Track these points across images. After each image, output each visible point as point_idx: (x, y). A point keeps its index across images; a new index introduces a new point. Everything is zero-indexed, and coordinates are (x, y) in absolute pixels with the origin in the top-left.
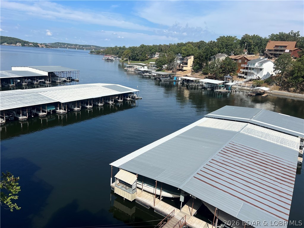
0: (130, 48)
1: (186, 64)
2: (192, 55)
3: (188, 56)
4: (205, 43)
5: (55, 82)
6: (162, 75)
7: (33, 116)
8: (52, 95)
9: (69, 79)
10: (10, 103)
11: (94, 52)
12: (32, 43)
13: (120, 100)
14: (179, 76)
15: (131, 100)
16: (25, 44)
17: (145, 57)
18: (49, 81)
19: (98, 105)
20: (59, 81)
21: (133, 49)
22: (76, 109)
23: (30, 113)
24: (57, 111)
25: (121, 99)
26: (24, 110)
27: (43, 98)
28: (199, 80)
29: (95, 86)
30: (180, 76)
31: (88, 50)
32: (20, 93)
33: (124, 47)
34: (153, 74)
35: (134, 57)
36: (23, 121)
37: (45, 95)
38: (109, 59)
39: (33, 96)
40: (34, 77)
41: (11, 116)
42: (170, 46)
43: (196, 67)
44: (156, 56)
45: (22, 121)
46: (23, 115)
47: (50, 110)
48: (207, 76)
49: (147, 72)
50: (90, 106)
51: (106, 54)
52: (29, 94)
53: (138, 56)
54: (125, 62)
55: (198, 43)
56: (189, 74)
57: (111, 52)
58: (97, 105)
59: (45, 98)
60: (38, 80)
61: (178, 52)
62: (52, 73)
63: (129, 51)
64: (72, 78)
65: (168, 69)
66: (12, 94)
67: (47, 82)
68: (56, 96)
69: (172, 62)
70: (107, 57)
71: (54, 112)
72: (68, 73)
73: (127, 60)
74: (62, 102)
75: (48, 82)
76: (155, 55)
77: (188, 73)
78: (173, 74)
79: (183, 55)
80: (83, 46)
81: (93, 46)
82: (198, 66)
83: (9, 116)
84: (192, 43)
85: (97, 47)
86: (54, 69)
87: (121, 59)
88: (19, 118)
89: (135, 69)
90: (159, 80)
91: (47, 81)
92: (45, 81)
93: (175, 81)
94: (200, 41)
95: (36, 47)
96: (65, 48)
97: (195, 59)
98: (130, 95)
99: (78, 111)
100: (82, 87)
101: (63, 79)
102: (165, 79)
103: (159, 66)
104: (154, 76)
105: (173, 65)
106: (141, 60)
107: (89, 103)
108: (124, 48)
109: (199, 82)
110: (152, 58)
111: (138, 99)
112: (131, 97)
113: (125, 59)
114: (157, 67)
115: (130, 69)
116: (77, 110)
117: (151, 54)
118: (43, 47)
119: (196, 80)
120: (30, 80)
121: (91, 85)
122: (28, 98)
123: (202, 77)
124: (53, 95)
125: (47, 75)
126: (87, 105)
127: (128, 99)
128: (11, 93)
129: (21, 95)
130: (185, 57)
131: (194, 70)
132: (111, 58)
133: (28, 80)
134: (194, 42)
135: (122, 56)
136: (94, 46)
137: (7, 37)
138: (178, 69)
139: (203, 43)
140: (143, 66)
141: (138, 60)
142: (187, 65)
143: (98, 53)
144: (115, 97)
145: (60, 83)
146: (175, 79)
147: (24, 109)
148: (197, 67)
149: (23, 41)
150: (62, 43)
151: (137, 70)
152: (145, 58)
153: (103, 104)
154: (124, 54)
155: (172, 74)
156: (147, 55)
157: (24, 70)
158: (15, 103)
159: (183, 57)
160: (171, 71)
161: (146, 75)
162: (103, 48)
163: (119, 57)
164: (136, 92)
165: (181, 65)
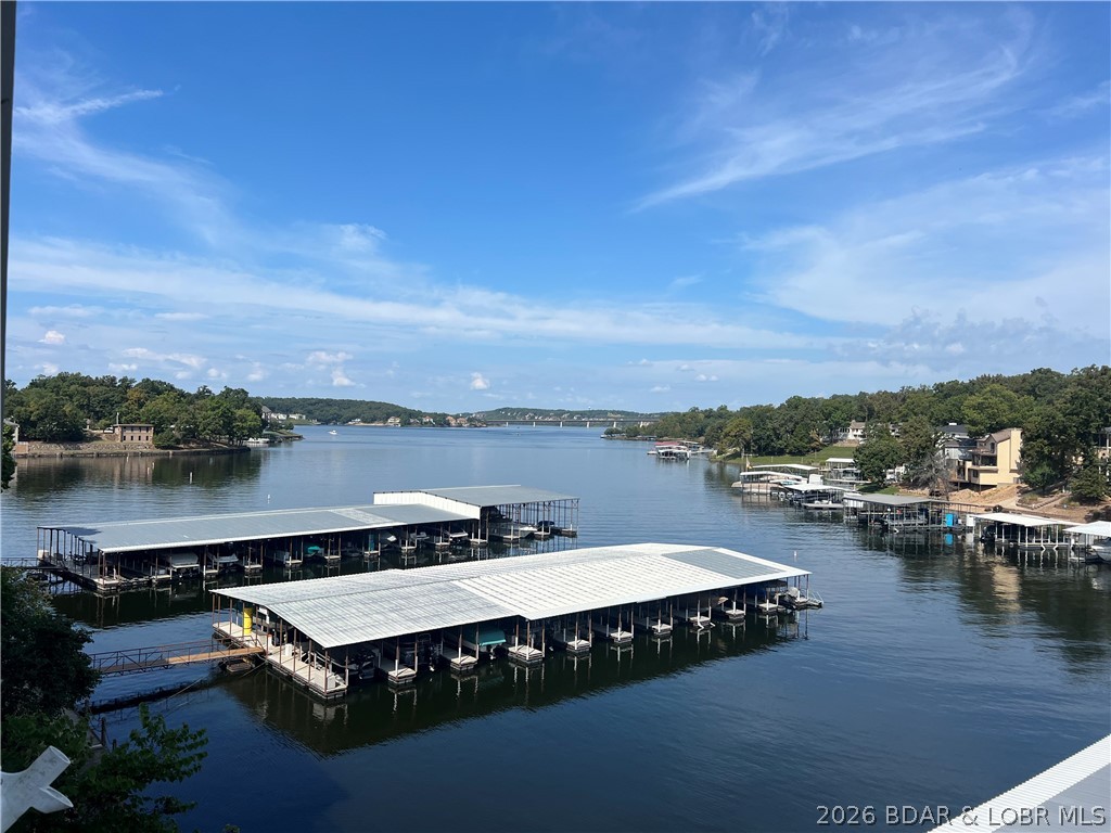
0: (747, 413)
1: (992, 460)
2: (1017, 425)
3: (993, 430)
4: (1058, 375)
5: (500, 539)
6: (891, 507)
7: (432, 669)
8: (496, 589)
9: (546, 530)
10: (368, 619)
11: (618, 432)
12: (430, 415)
13: (734, 611)
14: (964, 509)
15: (778, 613)
16: (412, 421)
17: (806, 440)
18: (483, 537)
19: (652, 631)
20: (511, 537)
21: (759, 415)
22: (576, 643)
23: (426, 657)
24: (510, 649)
25: (739, 607)
26: (408, 646)
27: (468, 599)
28: (1064, 526)
29: (640, 555)
30: (971, 511)
31: (598, 425)
32: (397, 582)
33: (723, 408)
34: (851, 504)
35: (763, 443)
36: (402, 685)
37: (475, 591)
38: (671, 454)
39: (436, 594)
40: (438, 524)
41: (366, 667)
42: (904, 397)
43: (1039, 471)
44: (851, 436)
45: (398, 686)
46: (404, 663)
47: (489, 647)
48: (1098, 508)
49: (823, 495)
50: (626, 634)
51: (660, 438)
52: (423, 588)
53: (778, 439)
54: (732, 461)
55: (1024, 378)
56: (1011, 503)
57: (678, 428)
58: (650, 628)
59: (473, 601)
60: (448, 533)
61: (946, 416)
62: (493, 508)
63: (746, 421)
64: (553, 523)
65: (910, 483)
66: (373, 586)
67: (476, 540)
68: (509, 595)
69: (924, 455)
70: (663, 447)
71: (502, 652)
72: (541, 508)
73: (736, 455)
74: (532, 619)
75: (479, 540)
76: (845, 430)
77: (1001, 498)
78: (938, 504)
79: (973, 429)
80: (583, 414)
81: (613, 412)
82: (1047, 470)
83: (361, 665)
84: (998, 380)
85: (628, 414)
86: (501, 495)
87: (715, 452)
88: (390, 673)
89: (776, 486)
90: (877, 525)
91: (476, 537)
92: (470, 536)
93: (951, 531)
94: (1034, 372)
95: (442, 426)
96: (525, 423)
97: (1027, 440)
98: (773, 589)
99: (582, 653)
100: (593, 559)
101: (526, 529)
102: (905, 521)
103: (871, 470)
104: (855, 511)
105: (930, 467)
106: (791, 453)
107: (620, 623)
108: (723, 413)
109: (1062, 536)
110: (836, 441)
111: (807, 606)
112: (777, 597)
113: (730, 451)
114: (861, 476)
115: (754, 488)
116: (581, 647)
117: (831, 428)
118: (460, 425)
119: (1048, 528)
120: (424, 534)
121: (621, 552)
122: (421, 599)
123: (1074, 513)
124: (501, 591)
125: (478, 518)
126: (614, 628)
127: (767, 606)
128: (372, 581)
129: (401, 590)
130: (983, 435)
131: (1031, 484)
132: (679, 449)
133: (418, 534)
134: (1006, 375)
135: (719, 439)
136: (618, 412)
137: (362, 402)
138: (956, 484)
139: (1048, 379)
140: (806, 474)
141: (781, 452)
142: (995, 464)
143: (633, 434)
144: (715, 598)
145: (515, 541)
146: (948, 522)
147: (406, 640)
148: (1043, 475)
149: (405, 410)
150: (518, 410)
151: (780, 490)
152: (809, 442)
153: (670, 627)
154: (727, 435)
155: (933, 503)
156: (813, 434)
157: (407, 503)
158: (381, 618)
159: (970, 434)
160: (927, 491)
161: (821, 508)
162: (648, 417)
163: (708, 445)
164: (797, 579)
165: (969, 465)
